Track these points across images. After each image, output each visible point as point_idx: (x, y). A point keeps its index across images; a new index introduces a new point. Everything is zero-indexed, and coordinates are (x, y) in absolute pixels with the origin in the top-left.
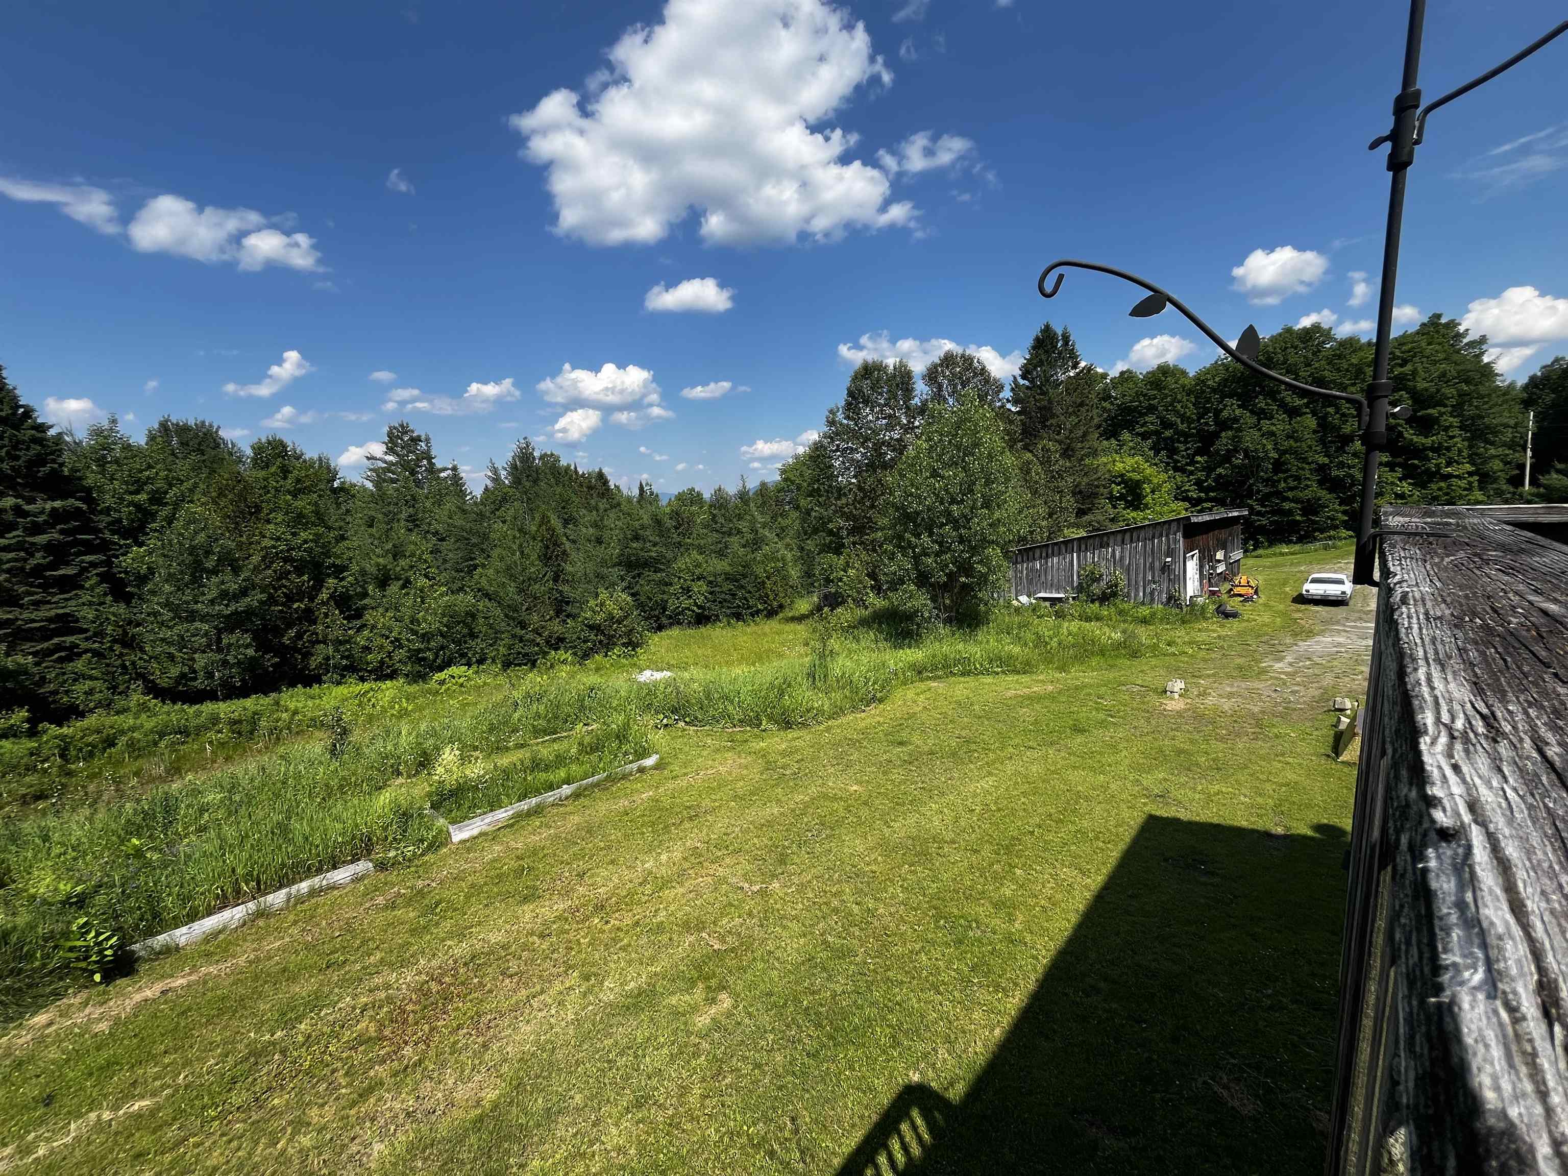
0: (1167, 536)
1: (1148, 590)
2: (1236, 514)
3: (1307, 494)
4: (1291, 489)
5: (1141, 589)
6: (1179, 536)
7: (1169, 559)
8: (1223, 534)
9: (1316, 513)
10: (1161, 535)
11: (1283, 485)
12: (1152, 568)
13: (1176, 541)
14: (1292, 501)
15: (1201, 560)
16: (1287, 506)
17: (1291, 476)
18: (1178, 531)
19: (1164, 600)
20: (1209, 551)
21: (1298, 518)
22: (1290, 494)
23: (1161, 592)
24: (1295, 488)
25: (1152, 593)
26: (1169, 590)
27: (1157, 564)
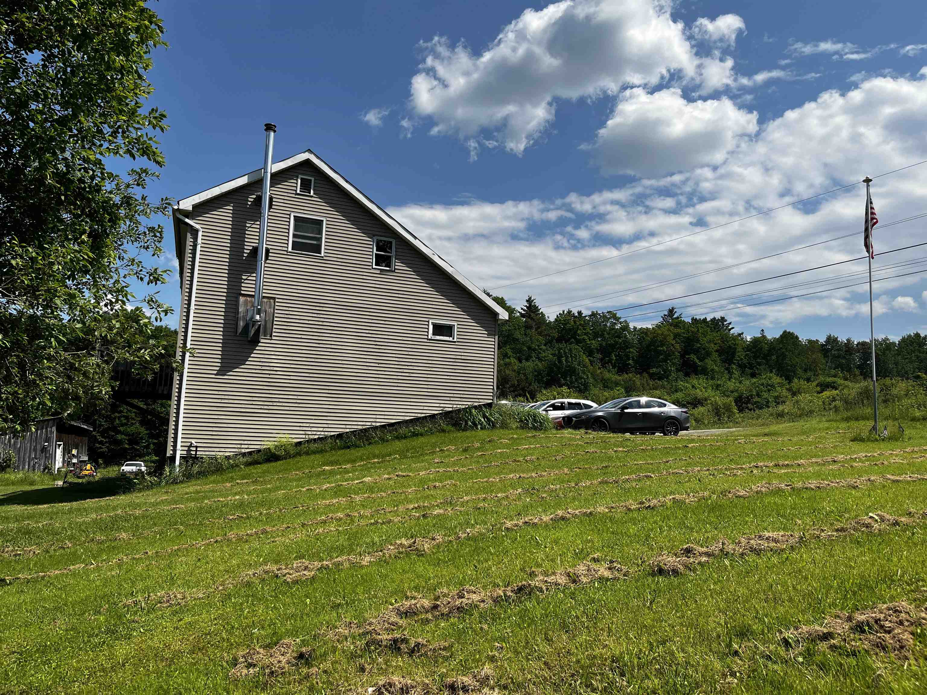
0: (46, 429)
1: (32, 464)
2: (86, 427)
3: (132, 429)
4: (122, 425)
5: (27, 464)
6: (54, 429)
7: (46, 444)
8: (77, 439)
9: (137, 444)
10: (43, 429)
11: (117, 421)
12: (35, 450)
13: (52, 432)
14: (122, 433)
15: (64, 449)
16: (119, 437)
17: (124, 416)
18: (53, 426)
19: (42, 470)
20: (69, 447)
21: (127, 446)
22: (122, 429)
23: (40, 466)
24: (126, 424)
25: (34, 465)
26: (45, 464)
27: (39, 447)
